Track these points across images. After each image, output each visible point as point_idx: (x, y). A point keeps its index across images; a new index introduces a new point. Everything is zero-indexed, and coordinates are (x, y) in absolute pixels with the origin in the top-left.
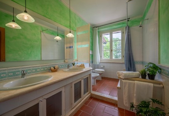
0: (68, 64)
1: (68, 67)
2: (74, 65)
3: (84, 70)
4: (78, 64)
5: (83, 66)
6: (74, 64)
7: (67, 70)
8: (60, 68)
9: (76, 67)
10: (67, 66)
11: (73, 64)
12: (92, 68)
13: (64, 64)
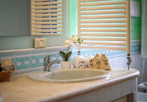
0: (44, 54)
1: (45, 65)
2: (66, 60)
3: (109, 78)
4: (82, 57)
5: (102, 63)
6: (66, 56)
7: (42, 75)
8: (19, 68)
9: (77, 65)
10: (42, 61)
11: (62, 53)
12: (138, 73)
13: (33, 52)
